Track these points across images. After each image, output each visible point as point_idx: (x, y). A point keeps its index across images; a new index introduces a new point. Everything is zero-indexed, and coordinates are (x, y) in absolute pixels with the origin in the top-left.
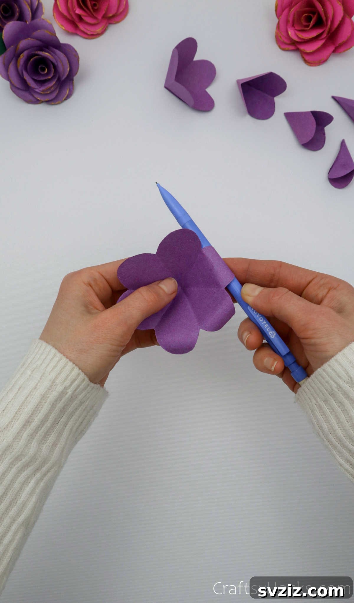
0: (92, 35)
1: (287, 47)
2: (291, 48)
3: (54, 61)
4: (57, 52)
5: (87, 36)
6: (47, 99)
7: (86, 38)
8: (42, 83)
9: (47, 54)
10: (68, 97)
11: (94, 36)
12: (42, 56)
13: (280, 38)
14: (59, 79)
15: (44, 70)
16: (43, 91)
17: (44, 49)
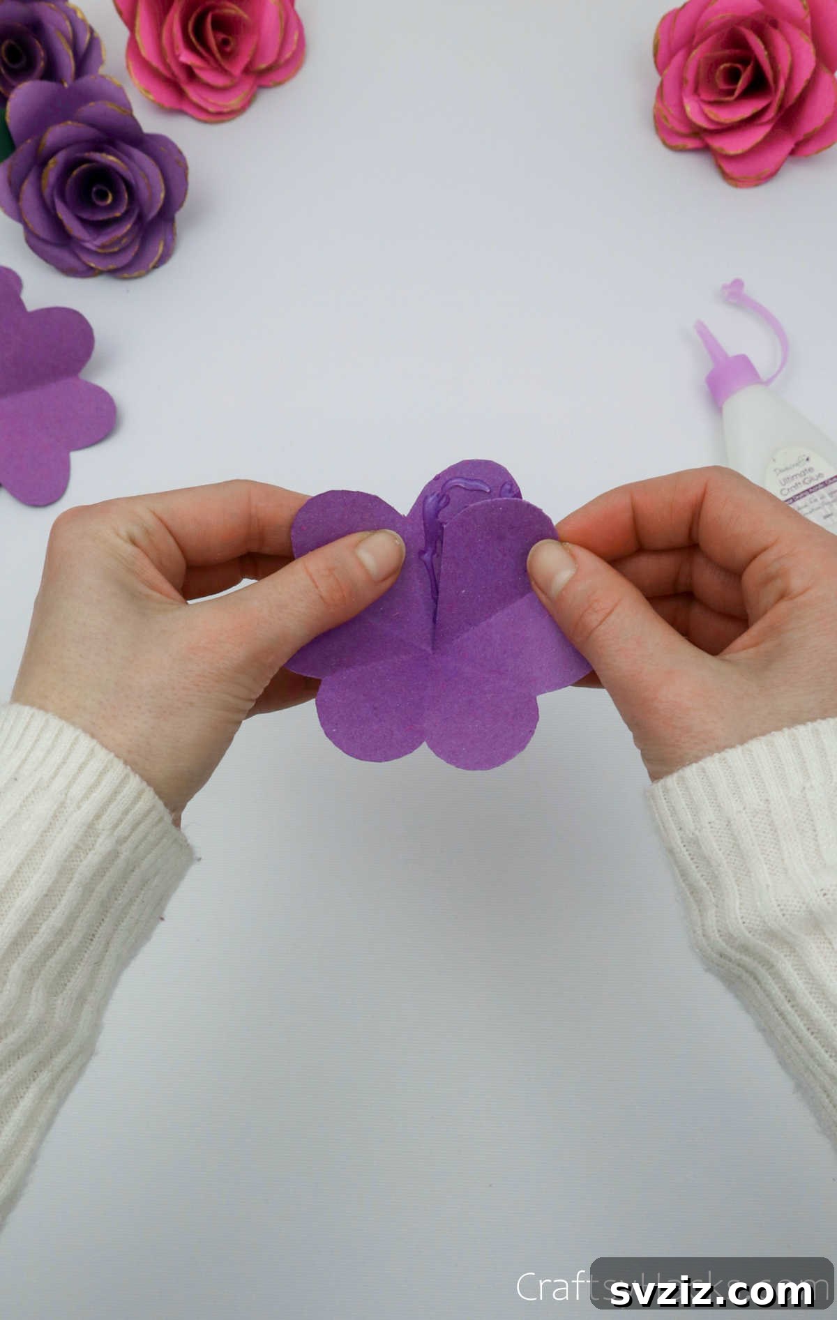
0: (220, 114)
1: (680, 143)
2: (691, 144)
3: (128, 175)
4: (136, 153)
5: (204, 117)
6: (111, 267)
7: (205, 122)
8: (98, 227)
9: (111, 158)
10: (163, 260)
11: (222, 116)
12: (97, 162)
13: (664, 120)
14: (140, 217)
15: (105, 197)
16: (103, 247)
17: (106, 146)
